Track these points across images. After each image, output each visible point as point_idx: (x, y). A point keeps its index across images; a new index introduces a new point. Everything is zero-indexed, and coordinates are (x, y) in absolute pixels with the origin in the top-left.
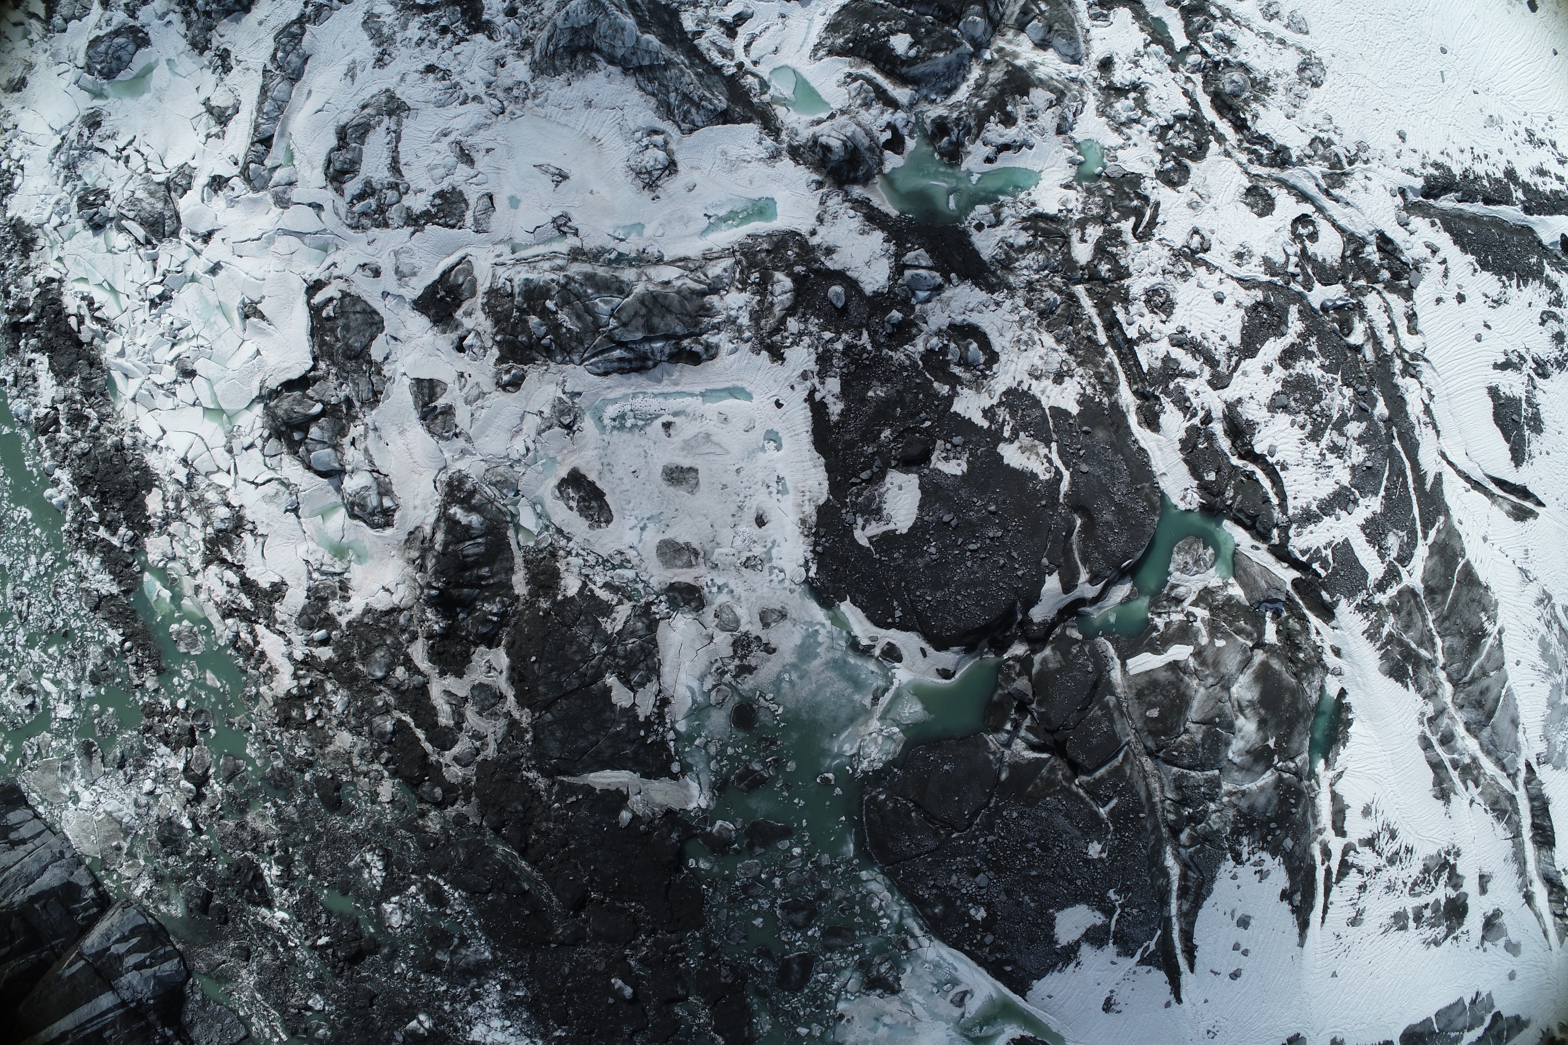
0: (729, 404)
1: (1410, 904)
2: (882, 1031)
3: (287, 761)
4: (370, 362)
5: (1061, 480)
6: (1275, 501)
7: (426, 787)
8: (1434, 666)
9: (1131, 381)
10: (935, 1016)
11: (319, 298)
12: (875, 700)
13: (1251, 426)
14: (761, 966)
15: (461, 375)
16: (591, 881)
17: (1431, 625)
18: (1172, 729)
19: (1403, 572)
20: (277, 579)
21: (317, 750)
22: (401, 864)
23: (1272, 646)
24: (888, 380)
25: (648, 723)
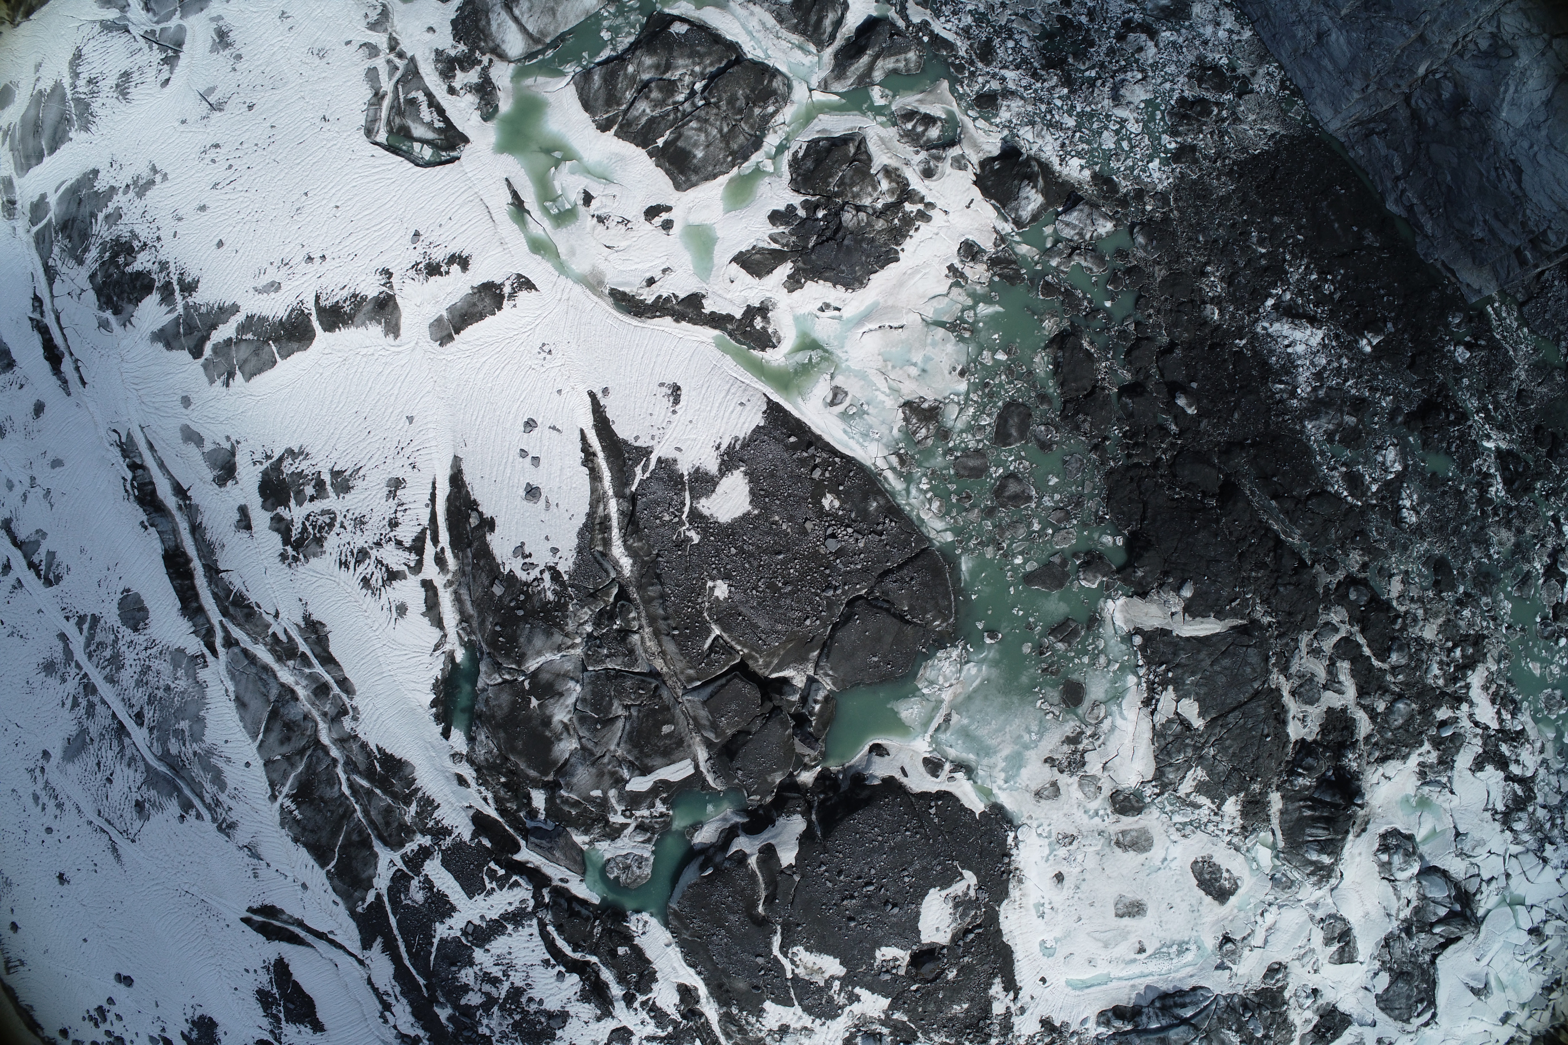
0: (1088, 974)
1: (332, 502)
2: (917, 357)
3: (1477, 601)
4: (1390, 969)
5: (782, 947)
6: (550, 928)
7: (1364, 600)
8: (346, 764)
9: (707, 1024)
10: (862, 376)
11: (1428, 1015)
12: (947, 719)
13: (584, 997)
14: (1047, 430)
15: (1316, 971)
16: (1218, 521)
17: (357, 807)
18: (647, 716)
19: (400, 864)
20: (1479, 774)
21: (1452, 617)
22: (1384, 512)
23: (536, 787)
24: (950, 1019)
25: (1164, 684)
